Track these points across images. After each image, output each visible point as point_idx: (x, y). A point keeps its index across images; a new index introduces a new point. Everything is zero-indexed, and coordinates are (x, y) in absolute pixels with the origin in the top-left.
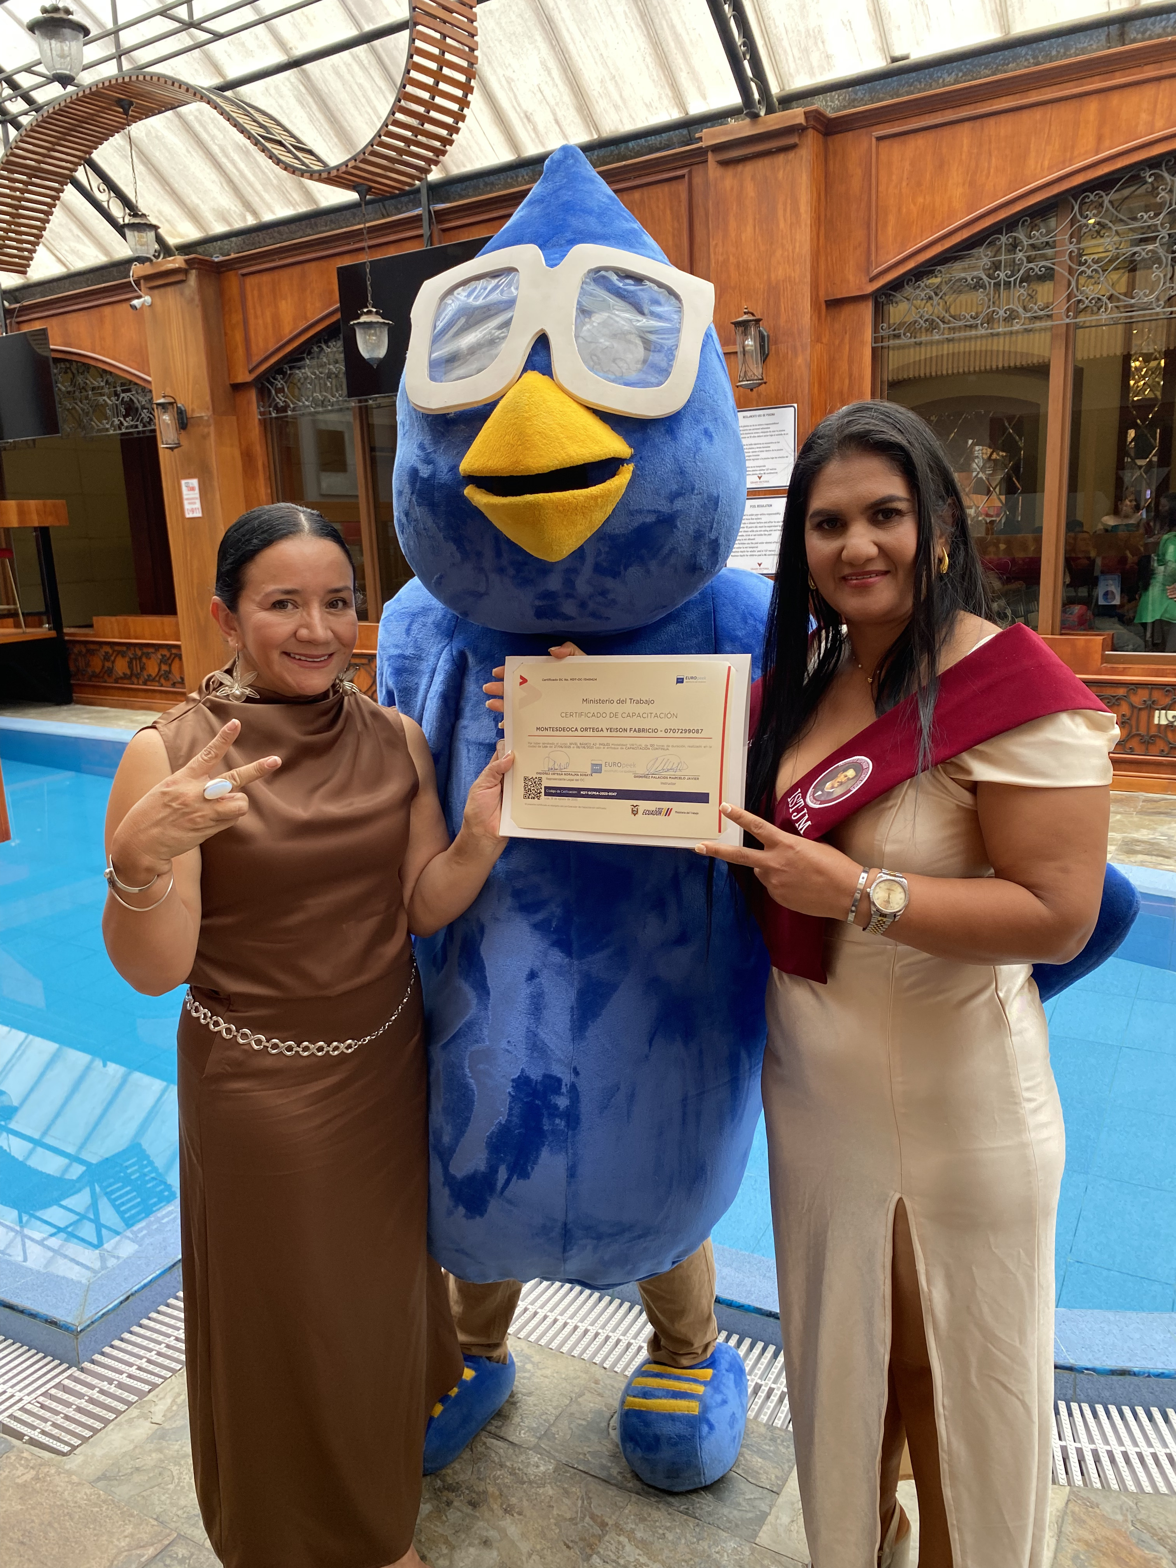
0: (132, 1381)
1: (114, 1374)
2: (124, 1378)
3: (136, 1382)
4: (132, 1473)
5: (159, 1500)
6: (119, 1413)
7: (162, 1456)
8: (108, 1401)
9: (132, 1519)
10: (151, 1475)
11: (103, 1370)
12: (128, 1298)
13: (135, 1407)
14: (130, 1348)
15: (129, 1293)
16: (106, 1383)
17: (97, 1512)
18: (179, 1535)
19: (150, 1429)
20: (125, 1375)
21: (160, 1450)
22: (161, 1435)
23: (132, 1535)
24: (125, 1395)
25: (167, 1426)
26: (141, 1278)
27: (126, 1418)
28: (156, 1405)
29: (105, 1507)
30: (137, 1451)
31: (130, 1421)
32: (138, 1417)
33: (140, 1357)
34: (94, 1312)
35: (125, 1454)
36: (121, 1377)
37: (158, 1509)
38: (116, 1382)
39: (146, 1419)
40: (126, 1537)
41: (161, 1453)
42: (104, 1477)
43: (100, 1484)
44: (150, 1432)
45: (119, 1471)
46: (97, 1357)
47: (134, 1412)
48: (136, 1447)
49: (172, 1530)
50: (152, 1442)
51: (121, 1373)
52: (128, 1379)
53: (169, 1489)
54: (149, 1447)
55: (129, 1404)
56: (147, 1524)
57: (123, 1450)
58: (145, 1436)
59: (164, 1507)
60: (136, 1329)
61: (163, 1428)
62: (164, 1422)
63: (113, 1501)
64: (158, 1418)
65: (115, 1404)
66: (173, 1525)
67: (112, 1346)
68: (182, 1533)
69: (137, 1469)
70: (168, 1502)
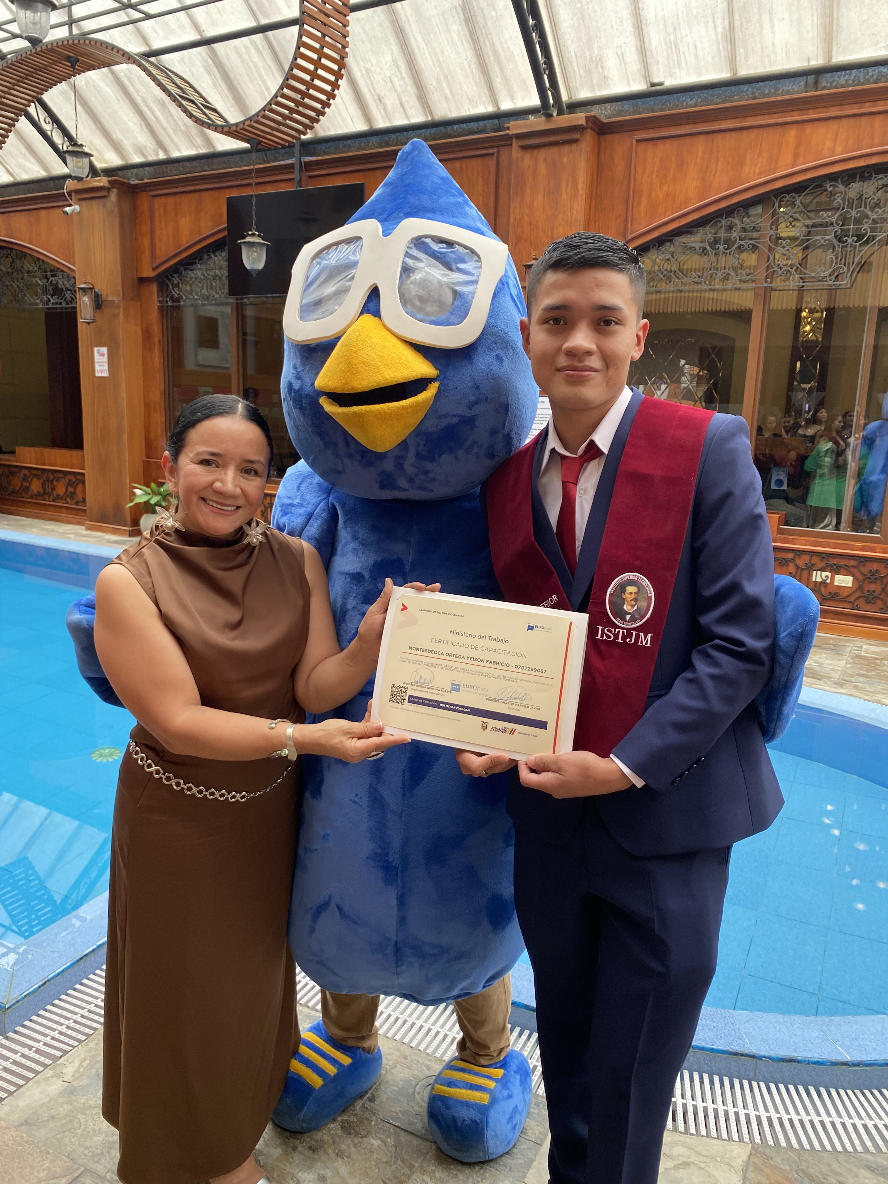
0: (47, 1048)
1: (33, 1042)
2: (40, 1046)
3: (50, 1049)
4: (48, 1120)
5: (70, 1142)
6: (37, 1073)
7: (72, 1107)
8: (28, 1063)
9: (48, 1156)
10: (64, 1122)
11: (24, 1039)
12: (45, 983)
13: (50, 1069)
14: (45, 1022)
15: (46, 979)
16: (26, 1049)
17: (21, 1150)
18: (86, 1169)
19: (62, 1086)
20: (42, 1043)
21: (70, 1103)
22: (71, 1091)
23: (49, 1169)
24: (41, 1059)
25: (76, 1084)
26: (55, 968)
27: (43, 1077)
28: (66, 1067)
29: (28, 1146)
30: (52, 1103)
31: (46, 1079)
32: (53, 1077)
33: (54, 1030)
34: (18, 994)
35: (42, 1106)
36: (38, 1045)
37: (69, 1149)
38: (34, 1049)
39: (59, 1078)
40: (44, 1170)
41: (71, 1105)
42: (26, 1123)
43: (23, 1128)
44: (62, 1089)
45: (38, 1119)
46: (19, 1029)
47: (49, 1073)
48: (51, 1100)
49: (80, 1165)
50: (64, 1097)
51: (38, 1041)
52: (44, 1047)
53: (77, 1133)
54: (60, 1100)
55: (46, 1066)
56: (60, 1161)
57: (41, 1102)
58: (57, 1092)
59: (74, 1147)
60: (49, 1007)
61: (72, 1086)
62: (73, 1081)
63: (33, 1141)
64: (68, 1078)
65: (33, 1065)
66: (80, 1162)
67: (31, 1021)
68: (88, 1168)
69: (52, 1117)
70: (77, 1142)
